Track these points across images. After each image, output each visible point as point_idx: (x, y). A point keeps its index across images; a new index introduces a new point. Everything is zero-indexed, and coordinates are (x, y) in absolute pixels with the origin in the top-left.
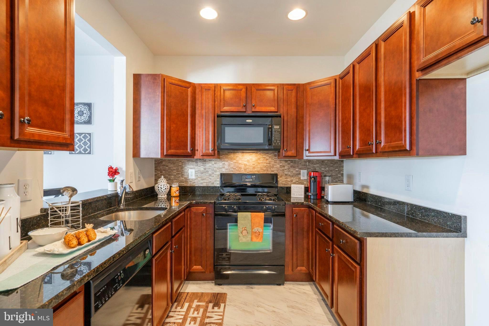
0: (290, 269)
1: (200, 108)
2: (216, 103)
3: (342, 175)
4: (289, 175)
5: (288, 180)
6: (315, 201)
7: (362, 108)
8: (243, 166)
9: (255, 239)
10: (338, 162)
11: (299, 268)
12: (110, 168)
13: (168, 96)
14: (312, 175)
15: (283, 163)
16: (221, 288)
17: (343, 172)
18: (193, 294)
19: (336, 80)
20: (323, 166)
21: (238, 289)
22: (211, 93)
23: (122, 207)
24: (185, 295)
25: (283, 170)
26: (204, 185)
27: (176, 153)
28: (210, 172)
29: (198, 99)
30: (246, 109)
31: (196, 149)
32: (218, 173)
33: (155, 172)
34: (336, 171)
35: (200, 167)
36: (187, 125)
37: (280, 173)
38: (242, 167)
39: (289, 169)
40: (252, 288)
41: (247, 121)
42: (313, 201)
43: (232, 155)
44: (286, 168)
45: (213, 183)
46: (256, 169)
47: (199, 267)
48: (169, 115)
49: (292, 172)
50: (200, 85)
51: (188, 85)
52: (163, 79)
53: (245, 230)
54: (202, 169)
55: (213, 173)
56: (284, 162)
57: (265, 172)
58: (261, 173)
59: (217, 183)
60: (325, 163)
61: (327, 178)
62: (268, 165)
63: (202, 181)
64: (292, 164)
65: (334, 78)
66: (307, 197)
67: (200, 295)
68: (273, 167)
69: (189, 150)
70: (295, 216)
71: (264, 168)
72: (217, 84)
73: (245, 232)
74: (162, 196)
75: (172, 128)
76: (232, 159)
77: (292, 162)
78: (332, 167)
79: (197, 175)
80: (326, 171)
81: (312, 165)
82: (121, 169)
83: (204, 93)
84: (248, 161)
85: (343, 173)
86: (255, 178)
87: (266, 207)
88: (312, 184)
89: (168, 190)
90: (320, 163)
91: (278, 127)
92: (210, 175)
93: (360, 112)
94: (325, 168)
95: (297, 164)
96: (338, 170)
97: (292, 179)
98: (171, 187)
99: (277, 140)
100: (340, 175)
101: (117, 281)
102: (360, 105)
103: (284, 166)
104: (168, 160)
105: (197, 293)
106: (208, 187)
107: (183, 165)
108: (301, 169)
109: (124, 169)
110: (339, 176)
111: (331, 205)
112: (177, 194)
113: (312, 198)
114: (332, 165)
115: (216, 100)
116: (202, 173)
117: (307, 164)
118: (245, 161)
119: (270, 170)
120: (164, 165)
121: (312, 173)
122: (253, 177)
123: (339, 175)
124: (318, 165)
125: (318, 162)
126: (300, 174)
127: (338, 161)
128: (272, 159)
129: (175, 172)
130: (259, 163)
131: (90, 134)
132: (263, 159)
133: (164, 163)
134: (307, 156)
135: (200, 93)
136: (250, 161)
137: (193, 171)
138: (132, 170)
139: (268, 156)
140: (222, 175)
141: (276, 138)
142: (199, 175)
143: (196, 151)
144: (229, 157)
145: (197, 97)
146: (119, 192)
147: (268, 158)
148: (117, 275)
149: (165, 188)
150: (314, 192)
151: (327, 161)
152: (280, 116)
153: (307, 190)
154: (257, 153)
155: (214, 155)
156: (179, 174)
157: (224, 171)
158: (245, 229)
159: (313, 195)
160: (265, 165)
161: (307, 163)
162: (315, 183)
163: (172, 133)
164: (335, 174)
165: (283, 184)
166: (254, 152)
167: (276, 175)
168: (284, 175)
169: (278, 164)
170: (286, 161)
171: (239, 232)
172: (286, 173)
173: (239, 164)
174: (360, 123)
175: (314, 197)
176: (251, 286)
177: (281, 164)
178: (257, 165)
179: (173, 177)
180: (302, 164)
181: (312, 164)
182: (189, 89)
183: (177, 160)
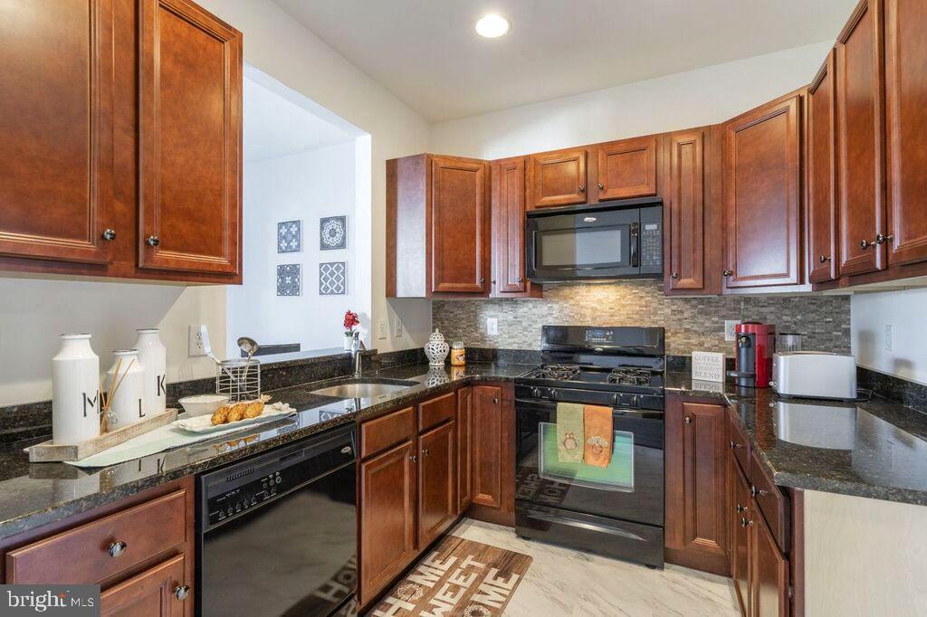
0: (679, 537)
1: (498, 205)
2: (528, 191)
3: (847, 332)
4: (695, 331)
5: (692, 341)
6: (751, 391)
7: (853, 155)
8: (588, 312)
9: (591, 460)
10: (831, 301)
11: (699, 540)
12: (349, 313)
13: (438, 189)
14: (743, 331)
15: (680, 305)
16: (526, 545)
17: (849, 324)
18: (472, 543)
19: (801, 99)
20: (787, 312)
21: (560, 554)
22: (518, 173)
23: (356, 376)
24: (458, 542)
25: (679, 320)
26: (515, 347)
27: (453, 288)
28: (524, 324)
29: (495, 189)
30: (586, 197)
31: (492, 280)
32: (540, 326)
33: (433, 322)
34: (826, 322)
35: (507, 314)
36: (474, 237)
37: (671, 327)
38: (588, 314)
39: (693, 317)
40: (588, 560)
41: (587, 219)
42: (747, 391)
43: (567, 291)
44: (686, 315)
45: (530, 345)
46: (616, 318)
47: (487, 497)
48: (438, 223)
49: (703, 324)
50: (498, 162)
51: (475, 166)
52: (429, 162)
53: (570, 438)
54: (510, 317)
55: (531, 325)
56: (680, 303)
57: (637, 325)
58: (628, 325)
59: (539, 344)
60: (792, 304)
61: (790, 340)
62: (644, 309)
63: (510, 340)
64: (702, 307)
65: (797, 94)
66: (730, 383)
67: (481, 548)
68: (655, 314)
69: (478, 283)
70: (688, 422)
71: (634, 316)
72: (529, 156)
73: (570, 444)
74: (437, 364)
75: (446, 244)
76: (565, 298)
77: (701, 301)
78: (813, 313)
79: (502, 329)
80: (795, 323)
81: (756, 309)
82: (365, 315)
83: (505, 177)
84: (600, 301)
85: (849, 329)
86: (613, 336)
87: (619, 395)
88: (743, 350)
89: (446, 353)
90: (778, 303)
91: (654, 227)
92: (525, 329)
93: (849, 168)
94: (793, 316)
95: (716, 307)
96: (834, 322)
97: (703, 339)
98: (451, 348)
99: (651, 255)
100: (840, 333)
101: (265, 485)
102: (849, 150)
103: (682, 312)
104: (454, 302)
105: (479, 544)
106: (519, 351)
107: (478, 311)
108: (725, 317)
109: (369, 316)
110: (836, 336)
111: (787, 404)
112: (461, 361)
113: (743, 382)
114: (813, 307)
115: (528, 185)
116: (511, 325)
117: (742, 305)
118: (593, 302)
119: (647, 320)
120: (447, 311)
121: (743, 326)
122: (608, 334)
123: (834, 333)
124: (772, 309)
125: (771, 302)
126: (722, 329)
127: (830, 299)
128: (653, 296)
129: (464, 324)
130: (624, 306)
131: (343, 264)
132: (631, 297)
133: (446, 307)
134: (730, 288)
135: (498, 178)
136: (604, 301)
137: (495, 320)
138: (383, 318)
139: (643, 290)
140: (546, 329)
141: (650, 250)
142: (505, 328)
143: (492, 284)
144: (561, 293)
145: (493, 184)
146: (353, 353)
147: (644, 294)
148: (268, 477)
149: (439, 349)
150: (747, 370)
151: (797, 299)
152: (661, 204)
153: (730, 364)
154: (618, 284)
155: (525, 290)
156: (471, 326)
157: (551, 321)
158: (572, 436)
159: (747, 377)
160: (637, 308)
161: (742, 303)
162: (751, 350)
163: (446, 253)
164: (823, 331)
165: (679, 350)
166: (612, 284)
167: (662, 331)
168: (683, 331)
169: (668, 307)
170: (687, 301)
171: (559, 442)
172: (687, 327)
173: (582, 307)
174: (849, 195)
175: (747, 383)
176: (586, 555)
177: (674, 308)
178: (619, 310)
179: (461, 331)
180: (728, 306)
181: (756, 305)
182: (478, 174)
183: (468, 302)
